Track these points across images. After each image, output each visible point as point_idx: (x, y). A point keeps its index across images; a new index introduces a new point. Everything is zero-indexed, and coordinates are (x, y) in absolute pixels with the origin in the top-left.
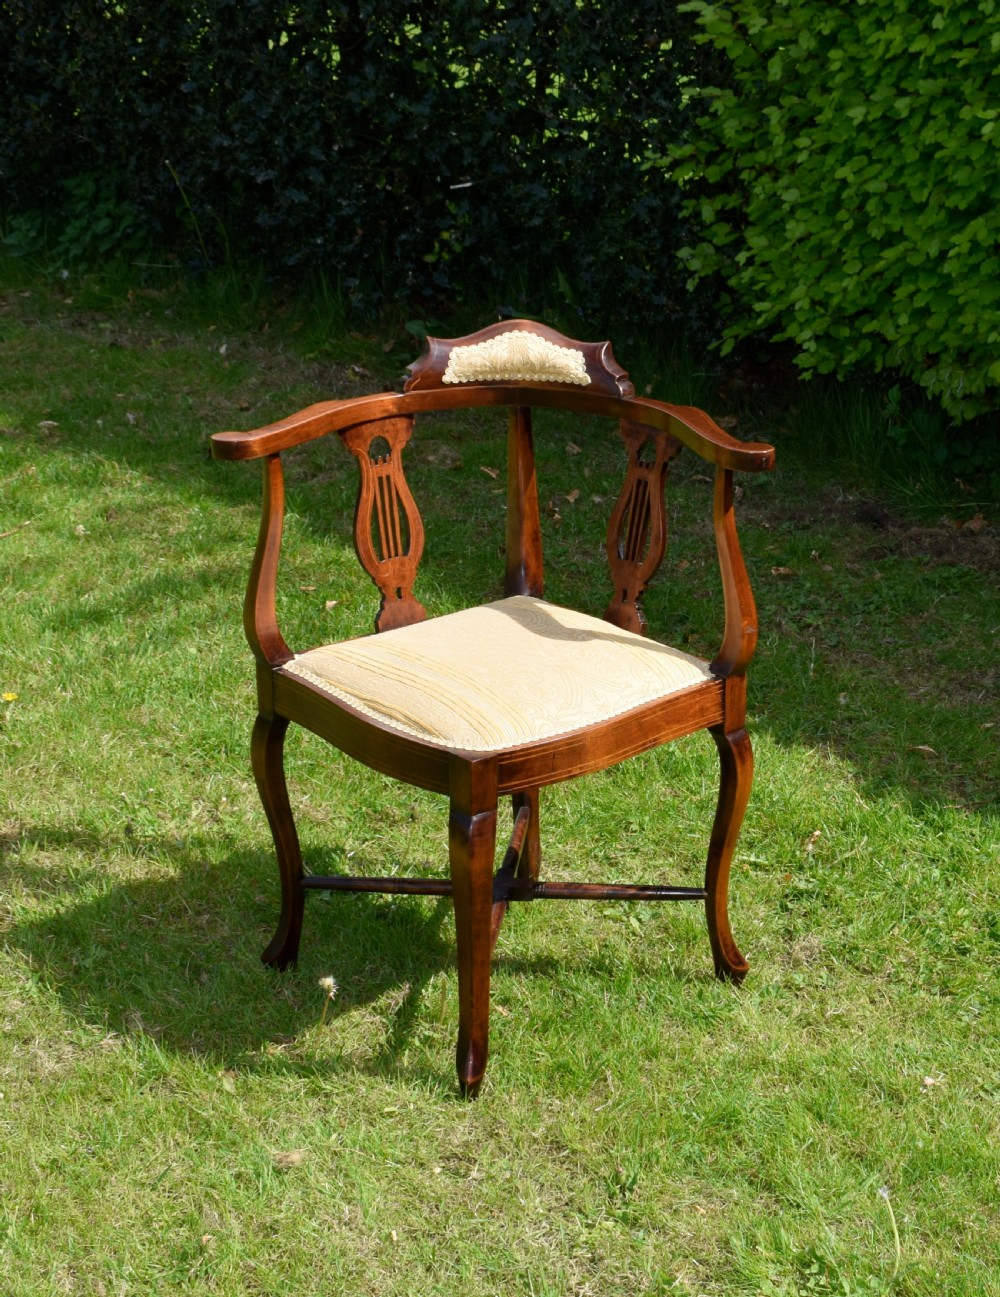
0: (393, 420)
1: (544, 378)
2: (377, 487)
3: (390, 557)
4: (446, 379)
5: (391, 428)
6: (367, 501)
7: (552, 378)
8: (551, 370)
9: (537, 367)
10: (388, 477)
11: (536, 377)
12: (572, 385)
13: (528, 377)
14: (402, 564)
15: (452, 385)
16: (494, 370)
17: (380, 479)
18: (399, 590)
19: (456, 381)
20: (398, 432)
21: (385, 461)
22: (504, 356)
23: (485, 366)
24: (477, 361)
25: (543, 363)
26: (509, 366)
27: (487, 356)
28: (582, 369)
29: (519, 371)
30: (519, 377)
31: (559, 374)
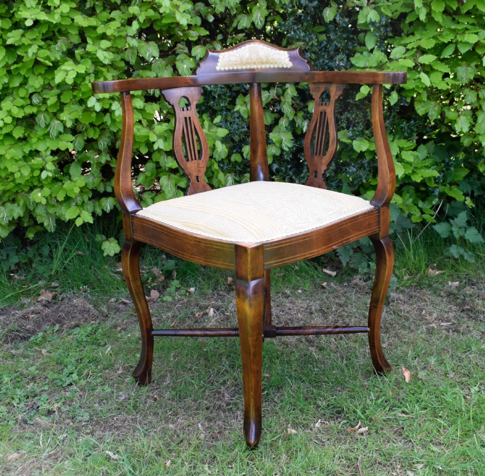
0: (191, 89)
1: (268, 66)
2: (184, 123)
3: (192, 160)
4: (218, 68)
5: (190, 92)
6: (179, 129)
7: (272, 65)
8: (272, 61)
9: (264, 60)
10: (190, 118)
11: (264, 66)
12: (283, 68)
13: (259, 67)
14: (198, 164)
15: (221, 71)
16: (242, 63)
17: (186, 118)
18: (197, 177)
19: (223, 69)
20: (194, 95)
21: (187, 110)
22: (247, 55)
23: (237, 61)
24: (233, 59)
25: (267, 58)
26: (249, 61)
27: (238, 56)
28: (287, 59)
29: (255, 64)
30: (255, 67)
31: (276, 63)
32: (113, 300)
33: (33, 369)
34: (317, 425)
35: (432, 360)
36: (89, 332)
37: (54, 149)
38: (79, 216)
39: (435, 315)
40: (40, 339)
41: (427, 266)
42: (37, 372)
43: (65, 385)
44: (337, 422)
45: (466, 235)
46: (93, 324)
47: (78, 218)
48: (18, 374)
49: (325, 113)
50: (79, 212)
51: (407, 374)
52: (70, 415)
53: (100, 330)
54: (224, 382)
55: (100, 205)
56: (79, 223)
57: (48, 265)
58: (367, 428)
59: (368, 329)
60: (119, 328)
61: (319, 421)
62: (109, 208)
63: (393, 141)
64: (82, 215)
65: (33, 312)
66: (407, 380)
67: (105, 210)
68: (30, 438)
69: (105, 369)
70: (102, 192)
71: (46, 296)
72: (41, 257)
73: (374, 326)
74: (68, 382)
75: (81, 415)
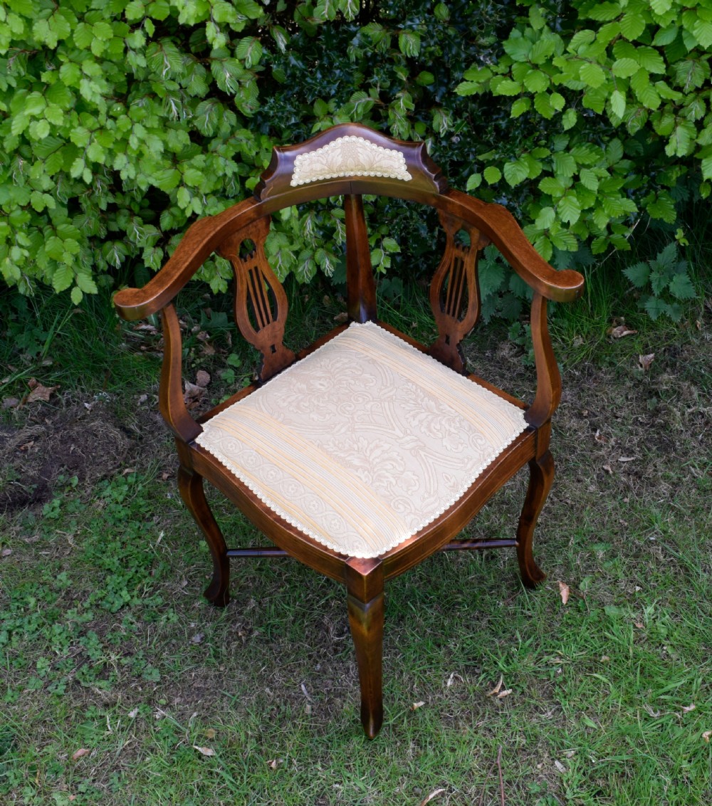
0: (255, 223)
1: (372, 174)
2: (249, 278)
3: (264, 326)
4: (294, 183)
5: (254, 229)
6: (242, 292)
7: (379, 174)
8: (378, 169)
9: (367, 167)
10: (256, 268)
11: (366, 174)
12: (395, 180)
13: (359, 174)
14: (274, 328)
15: (299, 186)
16: (332, 171)
17: (250, 271)
18: (273, 347)
19: (301, 182)
20: (259, 231)
21: (252, 257)
22: (339, 160)
23: (324, 169)
24: (318, 167)
25: (372, 164)
26: (343, 168)
27: (324, 162)
28: (404, 168)
29: (352, 170)
30: (352, 174)
31: (385, 172)
32: (144, 397)
33: (63, 576)
34: (449, 683)
35: (600, 550)
36: (125, 493)
37: (24, 203)
38: (74, 284)
39: (612, 442)
40: (58, 510)
41: (610, 321)
42: (70, 582)
43: (114, 610)
44: (474, 679)
45: (671, 285)
46: (127, 474)
47: (74, 289)
48: (46, 588)
49: (463, 263)
50: (72, 275)
51: (565, 593)
52: (135, 672)
53: (140, 488)
54: (327, 605)
55: (103, 256)
56: (76, 297)
57: (31, 330)
58: (510, 691)
59: (517, 543)
60: (165, 476)
61: (452, 676)
62: (118, 262)
63: (568, 149)
64: (79, 281)
65: (30, 438)
66: (564, 601)
67: (112, 264)
68: (93, 719)
69: (164, 578)
70: (103, 237)
71: (40, 394)
72: (16, 313)
73: (525, 541)
74: (118, 605)
75: (149, 671)
